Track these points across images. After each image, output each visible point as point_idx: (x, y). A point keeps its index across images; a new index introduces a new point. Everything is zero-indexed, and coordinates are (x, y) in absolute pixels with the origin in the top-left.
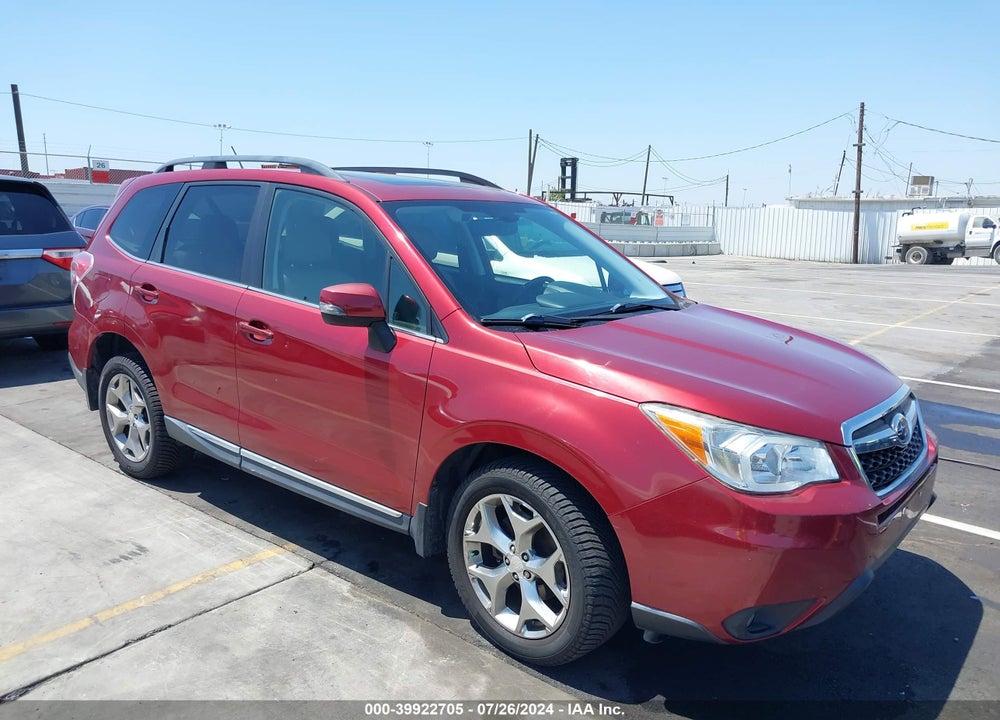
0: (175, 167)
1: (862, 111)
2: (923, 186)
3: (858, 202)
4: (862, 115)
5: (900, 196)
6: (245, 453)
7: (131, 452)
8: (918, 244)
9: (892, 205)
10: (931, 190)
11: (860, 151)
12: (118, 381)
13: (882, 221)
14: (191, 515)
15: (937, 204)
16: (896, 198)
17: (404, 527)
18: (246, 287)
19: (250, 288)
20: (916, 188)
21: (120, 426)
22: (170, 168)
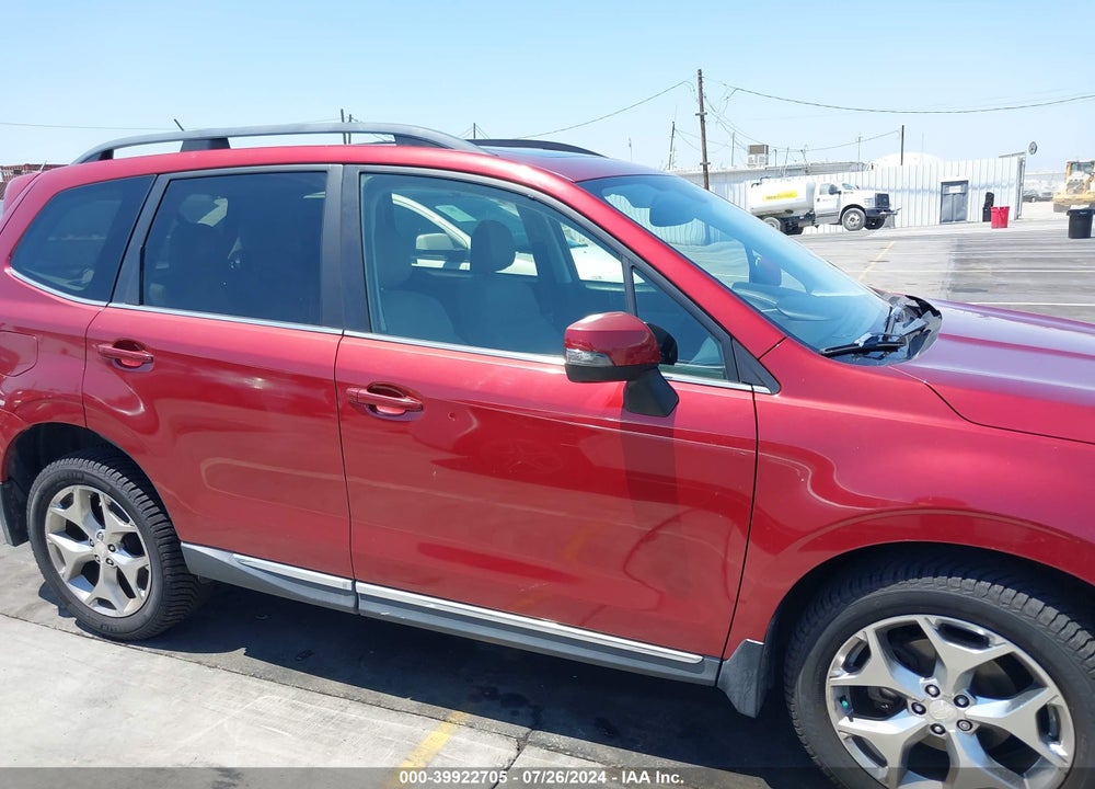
0: (115, 151)
1: (700, 78)
2: (759, 156)
3: (706, 175)
4: (701, 82)
5: (743, 167)
6: (362, 587)
7: (103, 602)
8: (771, 215)
9: (736, 176)
10: (767, 159)
11: (702, 120)
12: (71, 495)
13: (731, 193)
14: (261, 692)
15: (779, 173)
16: (739, 169)
17: (708, 676)
18: (340, 332)
19: (346, 333)
20: (753, 156)
21: (76, 565)
22: (107, 154)
